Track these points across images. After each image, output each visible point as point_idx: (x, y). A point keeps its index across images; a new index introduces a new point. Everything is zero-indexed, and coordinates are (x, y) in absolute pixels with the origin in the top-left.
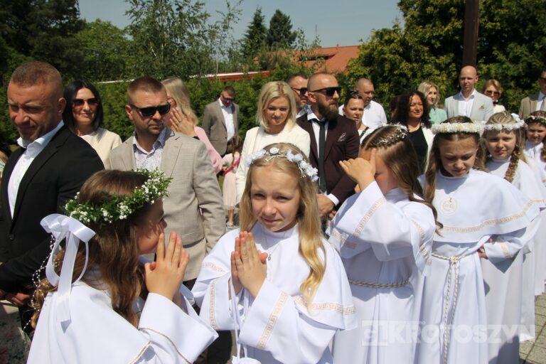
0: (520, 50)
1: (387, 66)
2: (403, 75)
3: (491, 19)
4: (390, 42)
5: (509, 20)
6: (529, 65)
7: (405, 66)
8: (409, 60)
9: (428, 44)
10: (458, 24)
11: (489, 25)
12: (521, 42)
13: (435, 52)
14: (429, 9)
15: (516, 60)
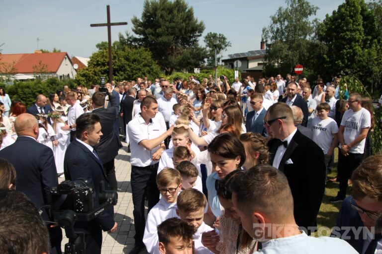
0: (122, 73)
1: (91, 77)
2: (95, 80)
3: (115, 66)
4: (91, 71)
5: (119, 66)
6: (125, 77)
7: (96, 77)
8: (97, 76)
9: (101, 72)
10: (108, 67)
11: (115, 67)
12: (122, 71)
13: (102, 74)
14: (99, 63)
15: (122, 75)
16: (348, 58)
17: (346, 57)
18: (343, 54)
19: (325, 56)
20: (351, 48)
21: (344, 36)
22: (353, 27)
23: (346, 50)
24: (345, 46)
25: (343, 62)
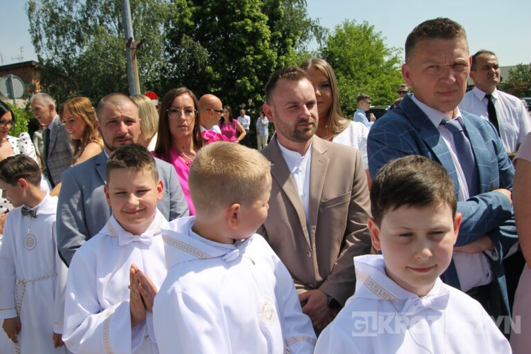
16: (257, 73)
17: (254, 70)
18: (247, 65)
19: (209, 69)
20: (258, 52)
21: (243, 27)
22: (252, 12)
23: (252, 55)
24: (248, 49)
25: (251, 80)
